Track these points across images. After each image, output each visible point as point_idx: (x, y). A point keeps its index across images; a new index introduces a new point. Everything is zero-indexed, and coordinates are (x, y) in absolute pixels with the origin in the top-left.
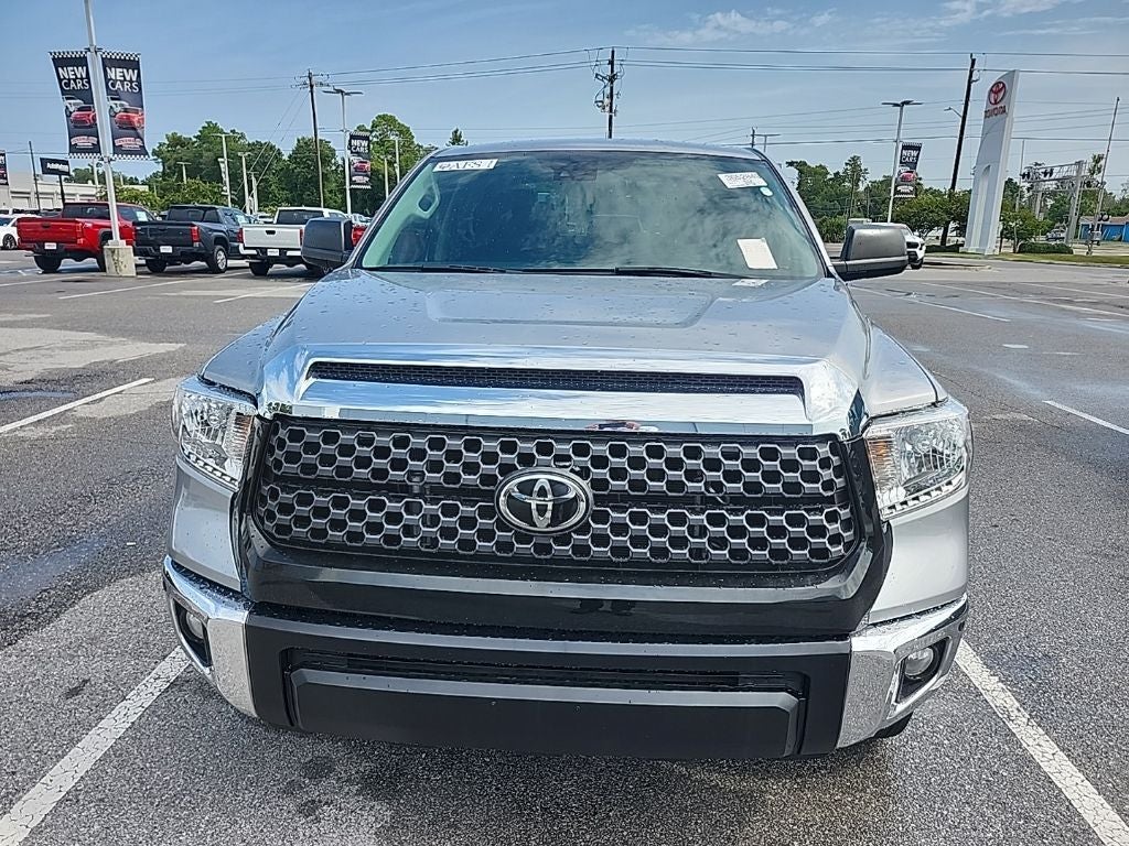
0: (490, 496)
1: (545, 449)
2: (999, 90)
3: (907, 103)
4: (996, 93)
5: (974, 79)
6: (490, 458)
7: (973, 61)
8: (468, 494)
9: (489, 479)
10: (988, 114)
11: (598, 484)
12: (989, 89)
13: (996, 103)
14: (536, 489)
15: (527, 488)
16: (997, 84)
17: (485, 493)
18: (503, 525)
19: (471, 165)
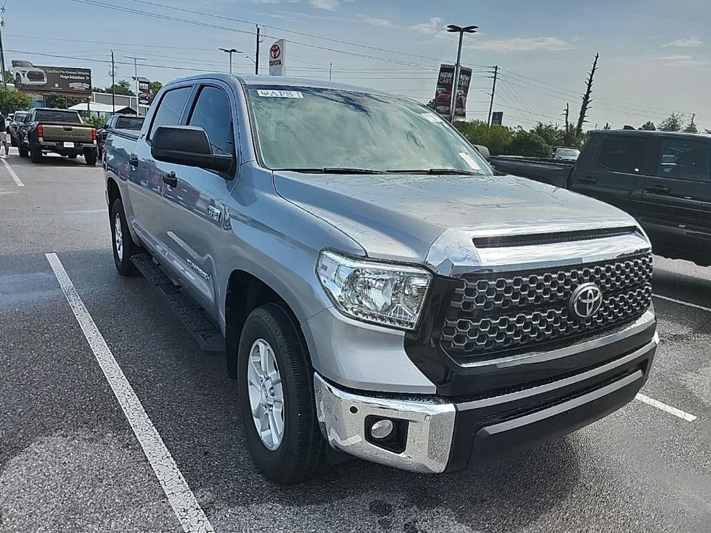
0: (567, 303)
1: (586, 273)
2: (275, 50)
3: (234, 51)
4: (274, 51)
5: (260, 40)
6: (567, 282)
7: (258, 29)
9: (567, 294)
10: (271, 63)
11: (603, 288)
12: (270, 48)
13: (275, 58)
14: (588, 295)
15: (584, 295)
16: (274, 46)
18: (572, 316)
19: (285, 94)
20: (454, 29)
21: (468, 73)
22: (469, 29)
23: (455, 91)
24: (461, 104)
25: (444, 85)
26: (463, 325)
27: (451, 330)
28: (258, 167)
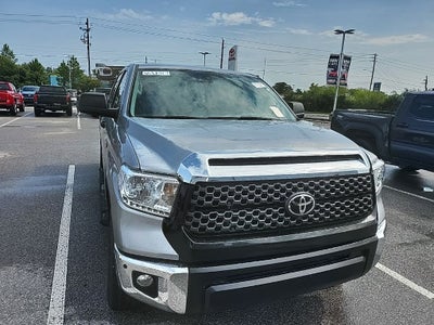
0: (283, 205)
1: (300, 185)
2: (232, 51)
6: (283, 190)
8: (276, 205)
9: (283, 198)
11: (317, 196)
14: (301, 201)
15: (298, 200)
16: (231, 49)
17: (281, 204)
18: (288, 214)
19: (159, 73)
20: (339, 32)
21: (349, 59)
22: (348, 32)
23: (340, 70)
24: (344, 78)
25: (333, 67)
26: (198, 216)
27: (189, 218)
28: (125, 115)
